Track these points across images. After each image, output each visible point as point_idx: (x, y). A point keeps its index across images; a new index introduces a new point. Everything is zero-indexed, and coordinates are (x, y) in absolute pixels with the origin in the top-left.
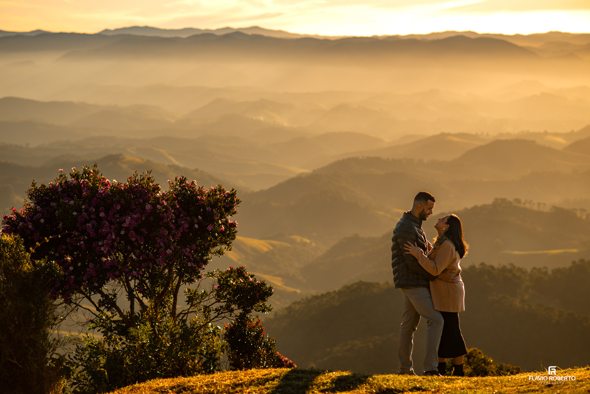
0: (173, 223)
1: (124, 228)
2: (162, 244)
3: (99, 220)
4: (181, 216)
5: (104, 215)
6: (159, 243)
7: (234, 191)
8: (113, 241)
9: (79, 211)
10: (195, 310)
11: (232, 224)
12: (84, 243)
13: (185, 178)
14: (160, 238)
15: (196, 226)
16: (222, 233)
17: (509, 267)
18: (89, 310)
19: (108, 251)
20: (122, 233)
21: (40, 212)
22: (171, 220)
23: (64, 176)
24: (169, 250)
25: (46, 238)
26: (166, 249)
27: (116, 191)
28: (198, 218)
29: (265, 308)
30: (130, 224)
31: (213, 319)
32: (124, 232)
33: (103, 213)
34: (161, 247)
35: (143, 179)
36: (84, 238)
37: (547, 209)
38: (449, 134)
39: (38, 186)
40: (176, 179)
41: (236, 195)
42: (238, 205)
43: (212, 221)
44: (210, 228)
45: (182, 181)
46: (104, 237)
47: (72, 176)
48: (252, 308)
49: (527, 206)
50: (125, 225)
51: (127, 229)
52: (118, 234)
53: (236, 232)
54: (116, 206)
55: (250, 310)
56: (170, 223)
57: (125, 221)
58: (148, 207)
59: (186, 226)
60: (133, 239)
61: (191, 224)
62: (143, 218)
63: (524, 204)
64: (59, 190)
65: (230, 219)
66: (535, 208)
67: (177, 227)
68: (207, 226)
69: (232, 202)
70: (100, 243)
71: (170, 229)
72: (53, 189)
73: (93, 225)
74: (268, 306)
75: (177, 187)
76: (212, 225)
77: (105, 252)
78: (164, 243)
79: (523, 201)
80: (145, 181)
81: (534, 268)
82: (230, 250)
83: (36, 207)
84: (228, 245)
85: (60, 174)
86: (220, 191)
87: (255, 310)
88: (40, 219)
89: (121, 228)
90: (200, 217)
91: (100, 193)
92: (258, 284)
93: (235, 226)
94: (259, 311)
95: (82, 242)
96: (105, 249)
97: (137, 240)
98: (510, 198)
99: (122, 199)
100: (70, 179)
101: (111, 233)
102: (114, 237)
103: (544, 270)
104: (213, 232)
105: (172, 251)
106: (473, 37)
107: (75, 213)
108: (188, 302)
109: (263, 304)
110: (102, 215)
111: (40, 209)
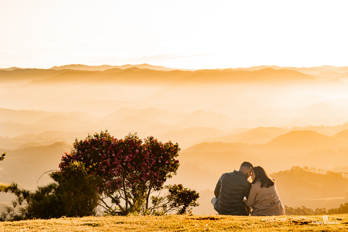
0: (148, 160)
1: (125, 162)
2: (144, 170)
3: (112, 158)
4: (152, 156)
5: (115, 155)
6: (143, 169)
7: (177, 144)
8: (120, 168)
9: (102, 153)
10: (157, 207)
11: (177, 161)
12: (105, 170)
13: (153, 137)
14: (144, 167)
15: (160, 161)
16: (172, 165)
17: (301, 208)
18: (103, 206)
19: (117, 174)
20: (124, 164)
21: (81, 154)
22: (148, 158)
23: (90, 136)
24: (148, 173)
25: (94, 164)
26: (146, 172)
27: (121, 143)
28: (161, 157)
29: (195, 204)
30: (128, 160)
31: (168, 210)
32: (125, 164)
33: (114, 154)
34: (144, 172)
35: (133, 137)
36: (105, 167)
37: (324, 173)
38: (264, 128)
39: (79, 141)
40: (148, 137)
41: (178, 146)
42: (179, 151)
43: (168, 159)
44: (167, 162)
45: (151, 138)
46: (115, 166)
47: (95, 136)
48: (189, 205)
49: (312, 171)
50: (125, 160)
51: (126, 162)
52: (122, 165)
53: (179, 165)
54: (121, 150)
55: (188, 205)
56: (147, 160)
57: (125, 158)
58: (137, 151)
59: (155, 161)
60: (129, 168)
61: (157, 160)
62: (134, 157)
63: (310, 169)
64: (89, 143)
65: (176, 159)
66: (317, 172)
67: (151, 162)
68: (165, 161)
69: (176, 149)
70: (113, 170)
71: (147, 163)
72: (86, 142)
73: (110, 160)
74: (197, 203)
75: (148, 142)
76: (168, 161)
77: (116, 174)
78: (145, 169)
79: (309, 168)
80: (134, 138)
81: (318, 209)
82: (176, 175)
83: (79, 152)
84: (175, 172)
85: (88, 135)
86: (170, 144)
87: (191, 205)
88: (81, 158)
89: (123, 162)
90: (162, 157)
91: (112, 144)
92: (192, 192)
93: (179, 162)
94: (192, 206)
95: (104, 169)
96: (116, 173)
97: (131, 168)
98: (302, 166)
99: (124, 147)
100: (94, 138)
101: (119, 164)
102: (120, 166)
103: (323, 210)
104: (168, 165)
105: (150, 174)
106: (277, 69)
107: (100, 154)
108: (153, 203)
109: (195, 202)
110: (113, 155)
111: (81, 152)
